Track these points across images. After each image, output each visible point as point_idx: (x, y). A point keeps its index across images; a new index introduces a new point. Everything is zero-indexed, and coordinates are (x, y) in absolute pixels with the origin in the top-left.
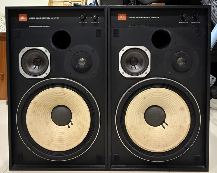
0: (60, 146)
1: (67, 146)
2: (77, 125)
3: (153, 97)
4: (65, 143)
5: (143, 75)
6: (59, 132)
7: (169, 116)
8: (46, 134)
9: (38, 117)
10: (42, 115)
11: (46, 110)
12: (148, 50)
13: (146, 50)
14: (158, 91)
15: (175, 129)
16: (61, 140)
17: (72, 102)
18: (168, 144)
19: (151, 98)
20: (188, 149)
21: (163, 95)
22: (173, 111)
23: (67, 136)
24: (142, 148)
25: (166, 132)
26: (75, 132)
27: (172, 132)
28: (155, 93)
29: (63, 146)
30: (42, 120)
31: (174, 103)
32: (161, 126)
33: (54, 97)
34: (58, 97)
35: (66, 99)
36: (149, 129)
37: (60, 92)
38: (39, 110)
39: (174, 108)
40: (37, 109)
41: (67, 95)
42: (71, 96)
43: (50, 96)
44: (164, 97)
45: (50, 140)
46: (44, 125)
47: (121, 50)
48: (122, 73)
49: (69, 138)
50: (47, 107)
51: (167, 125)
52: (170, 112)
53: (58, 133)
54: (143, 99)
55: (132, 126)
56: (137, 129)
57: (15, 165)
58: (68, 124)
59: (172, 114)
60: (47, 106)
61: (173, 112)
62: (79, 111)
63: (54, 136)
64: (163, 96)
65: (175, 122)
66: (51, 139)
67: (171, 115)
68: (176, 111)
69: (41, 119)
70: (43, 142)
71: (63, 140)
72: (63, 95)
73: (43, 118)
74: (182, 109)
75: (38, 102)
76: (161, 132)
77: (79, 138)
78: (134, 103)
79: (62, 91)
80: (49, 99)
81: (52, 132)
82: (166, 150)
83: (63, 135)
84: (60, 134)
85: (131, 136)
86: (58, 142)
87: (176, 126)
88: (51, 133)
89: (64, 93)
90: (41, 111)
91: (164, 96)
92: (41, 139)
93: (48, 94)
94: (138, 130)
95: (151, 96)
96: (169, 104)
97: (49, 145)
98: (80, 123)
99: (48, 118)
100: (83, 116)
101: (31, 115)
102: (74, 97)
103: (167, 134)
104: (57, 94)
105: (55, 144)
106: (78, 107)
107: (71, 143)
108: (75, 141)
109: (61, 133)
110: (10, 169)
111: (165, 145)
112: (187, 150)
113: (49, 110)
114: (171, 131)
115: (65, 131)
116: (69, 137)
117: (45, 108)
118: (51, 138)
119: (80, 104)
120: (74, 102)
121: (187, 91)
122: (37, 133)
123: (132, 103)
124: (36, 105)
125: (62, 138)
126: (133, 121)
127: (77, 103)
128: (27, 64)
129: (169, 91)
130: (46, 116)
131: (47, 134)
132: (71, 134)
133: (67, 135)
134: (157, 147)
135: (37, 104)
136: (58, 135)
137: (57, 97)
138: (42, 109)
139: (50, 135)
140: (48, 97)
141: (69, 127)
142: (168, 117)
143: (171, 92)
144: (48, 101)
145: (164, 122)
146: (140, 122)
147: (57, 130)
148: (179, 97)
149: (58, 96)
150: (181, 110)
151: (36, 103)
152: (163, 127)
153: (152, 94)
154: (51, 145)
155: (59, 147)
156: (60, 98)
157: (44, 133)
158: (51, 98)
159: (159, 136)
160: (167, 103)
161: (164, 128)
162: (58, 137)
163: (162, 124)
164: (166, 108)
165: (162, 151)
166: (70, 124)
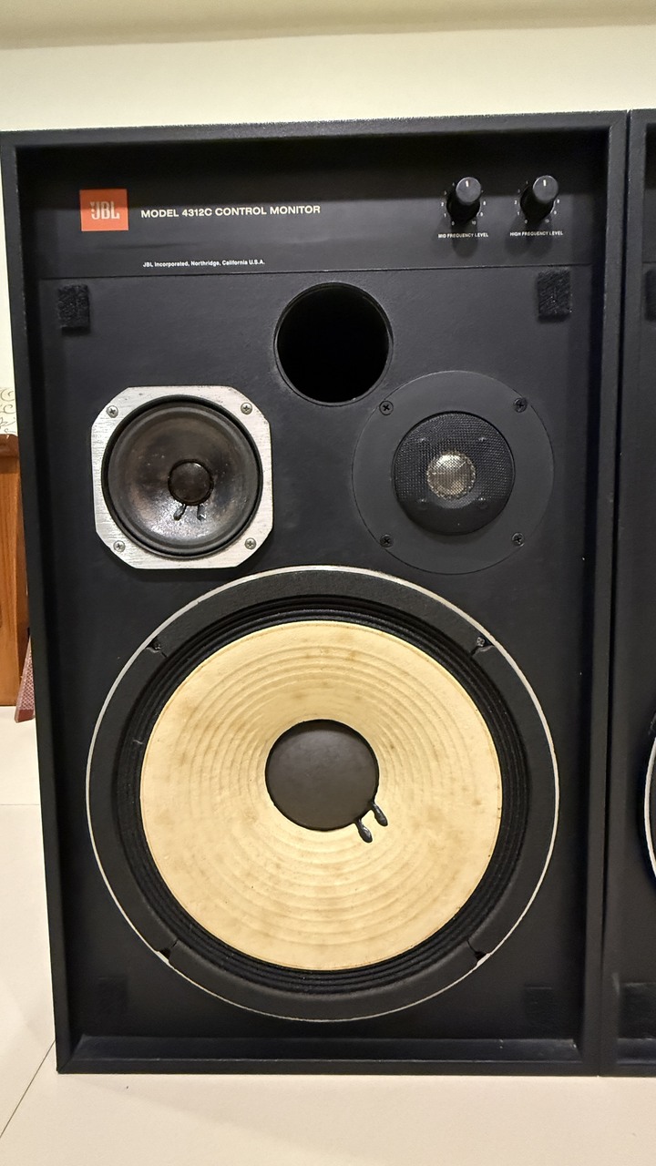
0: (331, 941)
1: (372, 939)
2: (417, 826)
4: (359, 925)
6: (317, 866)
8: (249, 875)
9: (206, 784)
10: (225, 772)
11: (243, 748)
16: (332, 909)
17: (390, 702)
23: (364, 888)
26: (406, 865)
29: (345, 940)
30: (222, 802)
33: (293, 674)
34: (313, 677)
35: (360, 686)
37: (327, 649)
38: (209, 747)
40: (200, 742)
41: (366, 665)
42: (392, 671)
43: (271, 670)
45: (272, 908)
46: (237, 829)
49: (374, 896)
50: (248, 732)
53: (311, 871)
57: (84, 1039)
58: (357, 820)
60: (247, 727)
62: (429, 752)
63: (292, 885)
66: (277, 903)
69: (218, 799)
70: (234, 922)
71: (344, 910)
72: (345, 664)
73: (226, 793)
75: (207, 704)
77: (435, 900)
79: (341, 639)
80: (265, 688)
81: (278, 866)
83: (338, 883)
84: (321, 872)
86: (314, 917)
88: (271, 869)
89: (354, 653)
90: (216, 753)
92: (222, 905)
93: (259, 660)
97: (267, 935)
98: (434, 817)
99: (254, 788)
100: (453, 780)
101: (168, 778)
102: (406, 673)
104: (308, 657)
105: (300, 933)
106: (429, 730)
107: (390, 927)
108: (413, 913)
109: (325, 867)
110: (63, 1068)
113: (256, 749)
115: (348, 856)
116: (374, 889)
117: (241, 734)
118: (274, 898)
119: (440, 711)
120: (405, 702)
122: (203, 872)
124: (193, 722)
125: (333, 900)
127: (421, 711)
128: (135, 493)
130: (244, 782)
131: (257, 879)
132: (385, 875)
133: (362, 881)
135: (198, 716)
136: (314, 883)
137: (306, 677)
138: (225, 746)
139: (270, 884)
140: (257, 677)
141: (367, 838)
144: (256, 698)
147: (303, 853)
149: (315, 671)
151: (196, 709)
154: (281, 935)
155: (322, 947)
156: (325, 685)
157: (237, 873)
158: (274, 684)
162: (311, 894)
166: (369, 820)
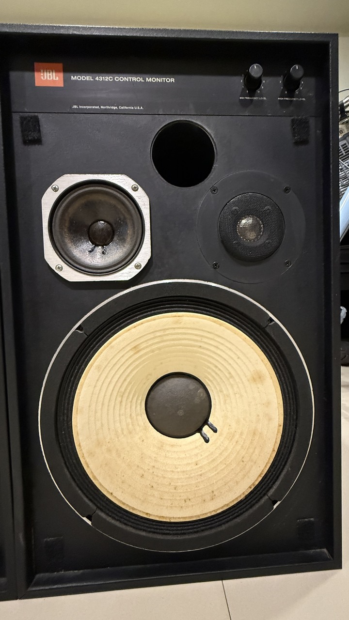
3: (165, 344)
5: (128, 273)
7: (220, 402)
12: (140, 189)
13: (135, 189)
14: (176, 322)
15: (237, 442)
18: (215, 493)
19: (159, 349)
20: (279, 503)
21: (195, 338)
22: (232, 386)
24: (131, 511)
25: (212, 453)
27: (229, 451)
28: (167, 332)
31: (231, 361)
32: (198, 434)
36: (161, 447)
39: (232, 377)
44: (199, 344)
47: (49, 190)
48: (54, 268)
51: (215, 431)
52: (221, 391)
54: (131, 353)
55: (99, 444)
56: (117, 450)
59: (228, 396)
61: (231, 391)
64: (197, 341)
65: (238, 422)
67: (225, 400)
68: (238, 387)
74: (258, 378)
76: (196, 455)
78: (99, 367)
82: (210, 512)
85: (95, 474)
87: (241, 434)
91: (199, 339)
94: (119, 456)
95: (157, 340)
96: (216, 367)
103: (214, 460)
111: (208, 497)
112: (275, 507)
114: (226, 449)
121: (272, 320)
123: (92, 365)
126: (102, 425)
129: (215, 322)
134: (183, 504)
142: (218, 407)
143: (221, 325)
145: (206, 422)
146: (130, 426)
148: (244, 340)
150: (254, 380)
152: (204, 438)
153: (158, 334)
159: (189, 468)
160: (211, 363)
161: (207, 441)
163: (199, 430)
164: (212, 379)
165: (199, 516)
